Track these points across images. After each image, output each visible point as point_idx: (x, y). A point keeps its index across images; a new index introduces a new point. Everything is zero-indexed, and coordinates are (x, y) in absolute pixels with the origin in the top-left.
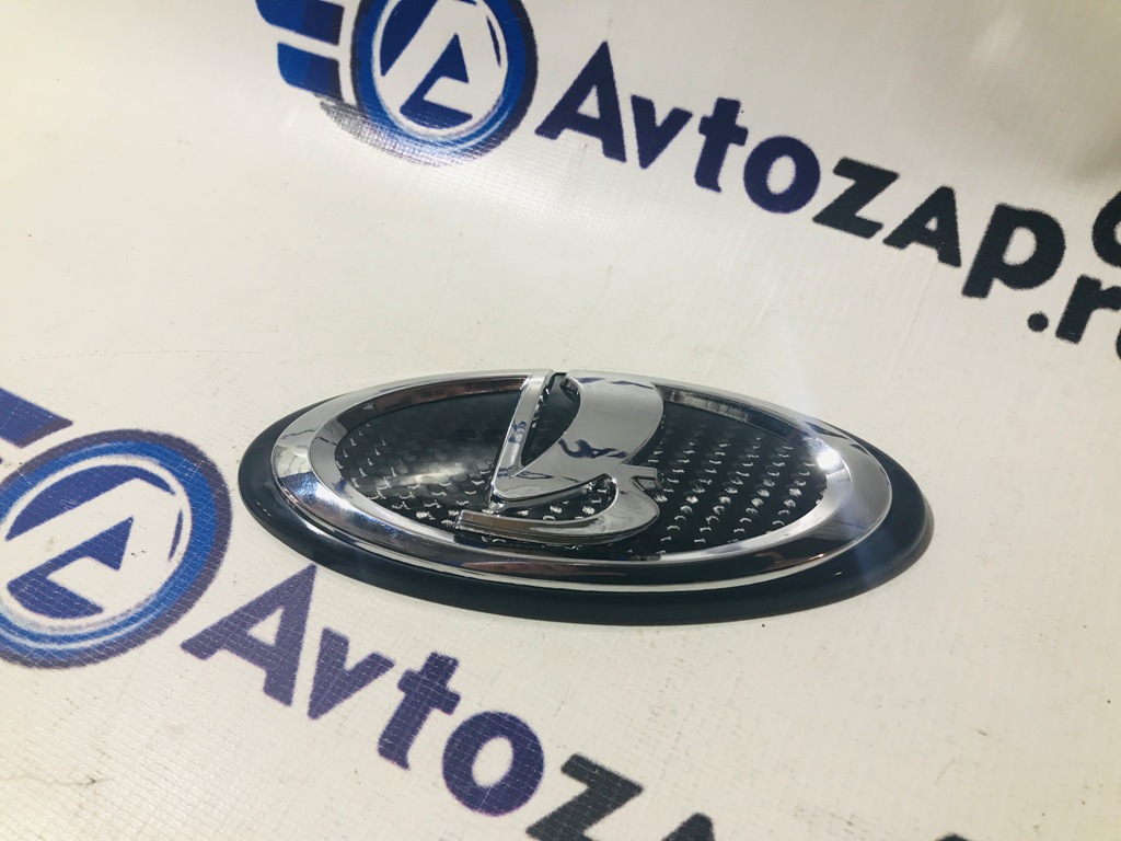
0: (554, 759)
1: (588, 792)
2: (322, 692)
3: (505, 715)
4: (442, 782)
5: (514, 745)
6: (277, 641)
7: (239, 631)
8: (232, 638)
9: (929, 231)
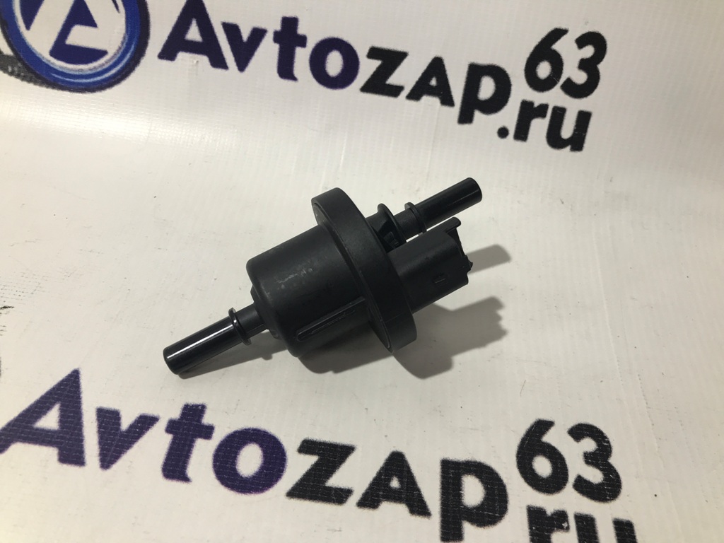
0: (290, 446)
1: (319, 460)
2: (108, 450)
3: (249, 429)
4: (217, 483)
5: (261, 446)
6: (60, 426)
7: (26, 427)
8: (22, 433)
9: (432, 87)
